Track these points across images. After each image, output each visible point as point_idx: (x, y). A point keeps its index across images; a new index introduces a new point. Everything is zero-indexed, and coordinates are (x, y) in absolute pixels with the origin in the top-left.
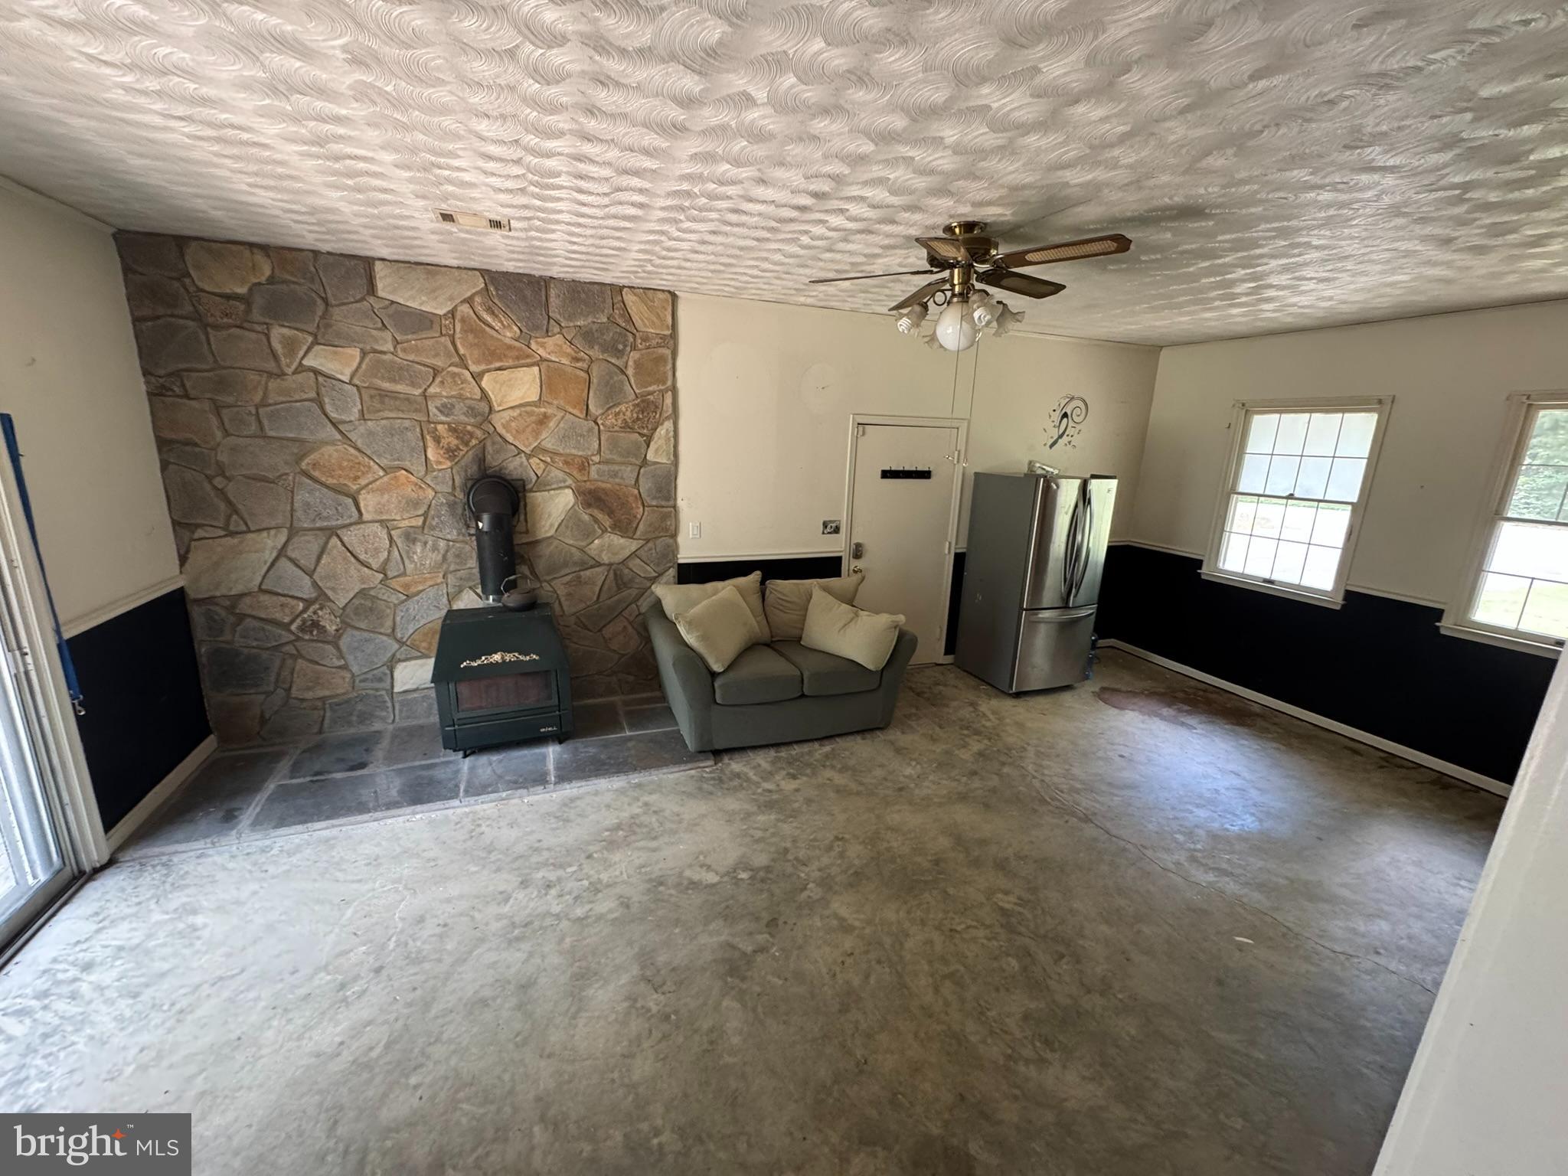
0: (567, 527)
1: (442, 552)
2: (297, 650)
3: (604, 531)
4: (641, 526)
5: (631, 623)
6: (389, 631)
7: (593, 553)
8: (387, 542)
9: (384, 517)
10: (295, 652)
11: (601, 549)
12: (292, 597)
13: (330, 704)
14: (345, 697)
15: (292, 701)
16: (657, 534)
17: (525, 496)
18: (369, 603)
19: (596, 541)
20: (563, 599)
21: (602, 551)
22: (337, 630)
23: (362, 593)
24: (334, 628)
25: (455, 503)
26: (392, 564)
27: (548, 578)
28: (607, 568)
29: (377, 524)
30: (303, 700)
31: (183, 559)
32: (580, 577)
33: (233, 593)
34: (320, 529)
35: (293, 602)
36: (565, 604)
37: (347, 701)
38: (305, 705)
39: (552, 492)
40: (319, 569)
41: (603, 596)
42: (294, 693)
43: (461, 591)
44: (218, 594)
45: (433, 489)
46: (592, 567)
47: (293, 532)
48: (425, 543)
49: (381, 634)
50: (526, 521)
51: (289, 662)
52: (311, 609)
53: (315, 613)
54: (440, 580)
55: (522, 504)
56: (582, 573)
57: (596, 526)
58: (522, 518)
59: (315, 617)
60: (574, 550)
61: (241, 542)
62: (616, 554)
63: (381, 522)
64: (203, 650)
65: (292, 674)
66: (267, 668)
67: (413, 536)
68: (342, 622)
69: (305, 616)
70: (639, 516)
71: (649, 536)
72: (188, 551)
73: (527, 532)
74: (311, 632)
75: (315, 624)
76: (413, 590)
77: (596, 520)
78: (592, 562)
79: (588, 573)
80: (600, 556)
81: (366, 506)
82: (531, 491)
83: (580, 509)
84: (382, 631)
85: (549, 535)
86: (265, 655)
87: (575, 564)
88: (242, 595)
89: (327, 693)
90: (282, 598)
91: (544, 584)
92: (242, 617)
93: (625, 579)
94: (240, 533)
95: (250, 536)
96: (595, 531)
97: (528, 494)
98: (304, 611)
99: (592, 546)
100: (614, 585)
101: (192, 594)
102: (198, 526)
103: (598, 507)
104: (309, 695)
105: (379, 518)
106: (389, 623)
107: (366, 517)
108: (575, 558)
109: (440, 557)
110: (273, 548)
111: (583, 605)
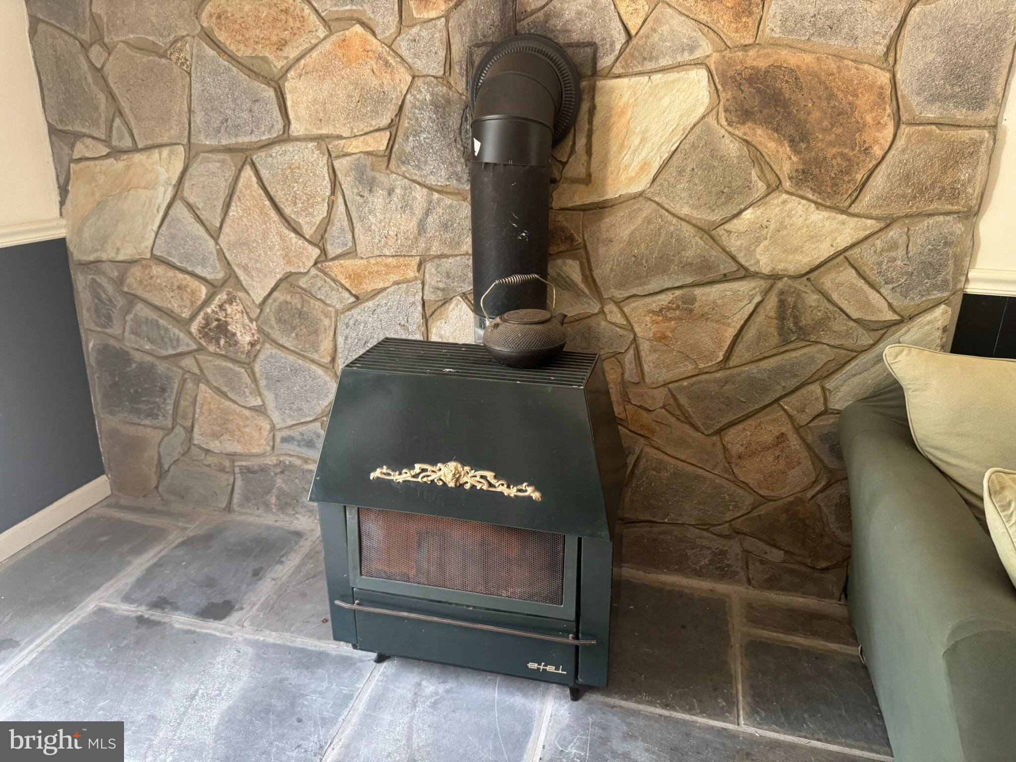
0: (681, 172)
1: (419, 212)
2: (201, 370)
3: (774, 188)
4: (879, 180)
5: (797, 429)
6: (327, 360)
7: (734, 244)
8: (327, 183)
9: (324, 131)
10: (197, 371)
11: (758, 233)
12: (193, 274)
13: (241, 467)
14: (260, 461)
15: (195, 451)
16: (921, 206)
17: (593, 90)
18: (296, 302)
19: (748, 214)
20: (645, 346)
21: (758, 241)
22: (252, 344)
23: (287, 280)
24: (248, 338)
25: (448, 102)
26: (334, 230)
27: (620, 294)
28: (764, 284)
29: (311, 145)
30: (207, 451)
31: (64, 191)
32: (692, 300)
33: (121, 257)
34: (229, 150)
35: (195, 284)
36: (649, 359)
37: (263, 470)
38: (210, 460)
39: (657, 77)
40: (226, 229)
41: (742, 353)
42: (197, 438)
43: (446, 301)
44: (104, 257)
45: (410, 68)
46: (726, 278)
47: (192, 153)
48: (391, 191)
49: (313, 361)
50: (589, 152)
51: (190, 385)
52: (216, 301)
53: (221, 307)
54: (411, 273)
55: (585, 107)
56: (698, 291)
57: (754, 174)
58: (581, 142)
59: (221, 315)
60: (687, 231)
61: (128, 167)
62: (795, 250)
63: (319, 139)
64: (91, 345)
65: (194, 405)
66: (163, 390)
67: (370, 173)
68: (260, 330)
69: (209, 310)
70: (878, 151)
71: (896, 209)
72: (67, 180)
73: (587, 180)
74: (218, 342)
75: (222, 328)
76: (368, 286)
77: (757, 158)
78: (728, 267)
79: (714, 292)
80: (750, 252)
81: (296, 104)
82: (609, 74)
83: (720, 127)
84: (315, 356)
85: (635, 189)
86: (162, 367)
87: (686, 267)
88: (132, 262)
89: (239, 448)
90: (180, 276)
91: (610, 308)
92: (133, 300)
93: (806, 320)
94: (125, 152)
95: (137, 157)
96: (748, 186)
97: (600, 83)
98: (207, 302)
99: (736, 225)
100: (773, 331)
101: (76, 253)
102: (78, 136)
103: (767, 122)
104: (215, 446)
105: (316, 132)
106: (326, 345)
107: (297, 129)
108: (689, 254)
109: (413, 225)
110: (167, 182)
111: (689, 368)
